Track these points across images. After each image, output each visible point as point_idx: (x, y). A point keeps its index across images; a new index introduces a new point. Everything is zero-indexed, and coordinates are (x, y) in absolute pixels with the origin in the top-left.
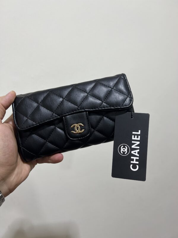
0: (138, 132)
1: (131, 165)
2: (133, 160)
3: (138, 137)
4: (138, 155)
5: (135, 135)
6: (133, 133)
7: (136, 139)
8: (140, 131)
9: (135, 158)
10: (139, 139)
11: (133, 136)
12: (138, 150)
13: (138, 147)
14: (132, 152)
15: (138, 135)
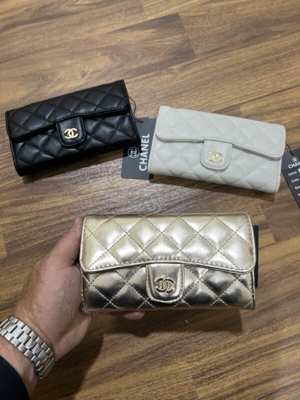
0: (147, 135)
1: (140, 166)
2: (142, 161)
3: (147, 141)
4: (147, 157)
5: (144, 139)
6: (143, 137)
7: (145, 142)
8: (149, 135)
9: (144, 159)
10: (148, 142)
11: (142, 140)
12: (147, 152)
13: (147, 150)
14: (142, 154)
15: (147, 139)
